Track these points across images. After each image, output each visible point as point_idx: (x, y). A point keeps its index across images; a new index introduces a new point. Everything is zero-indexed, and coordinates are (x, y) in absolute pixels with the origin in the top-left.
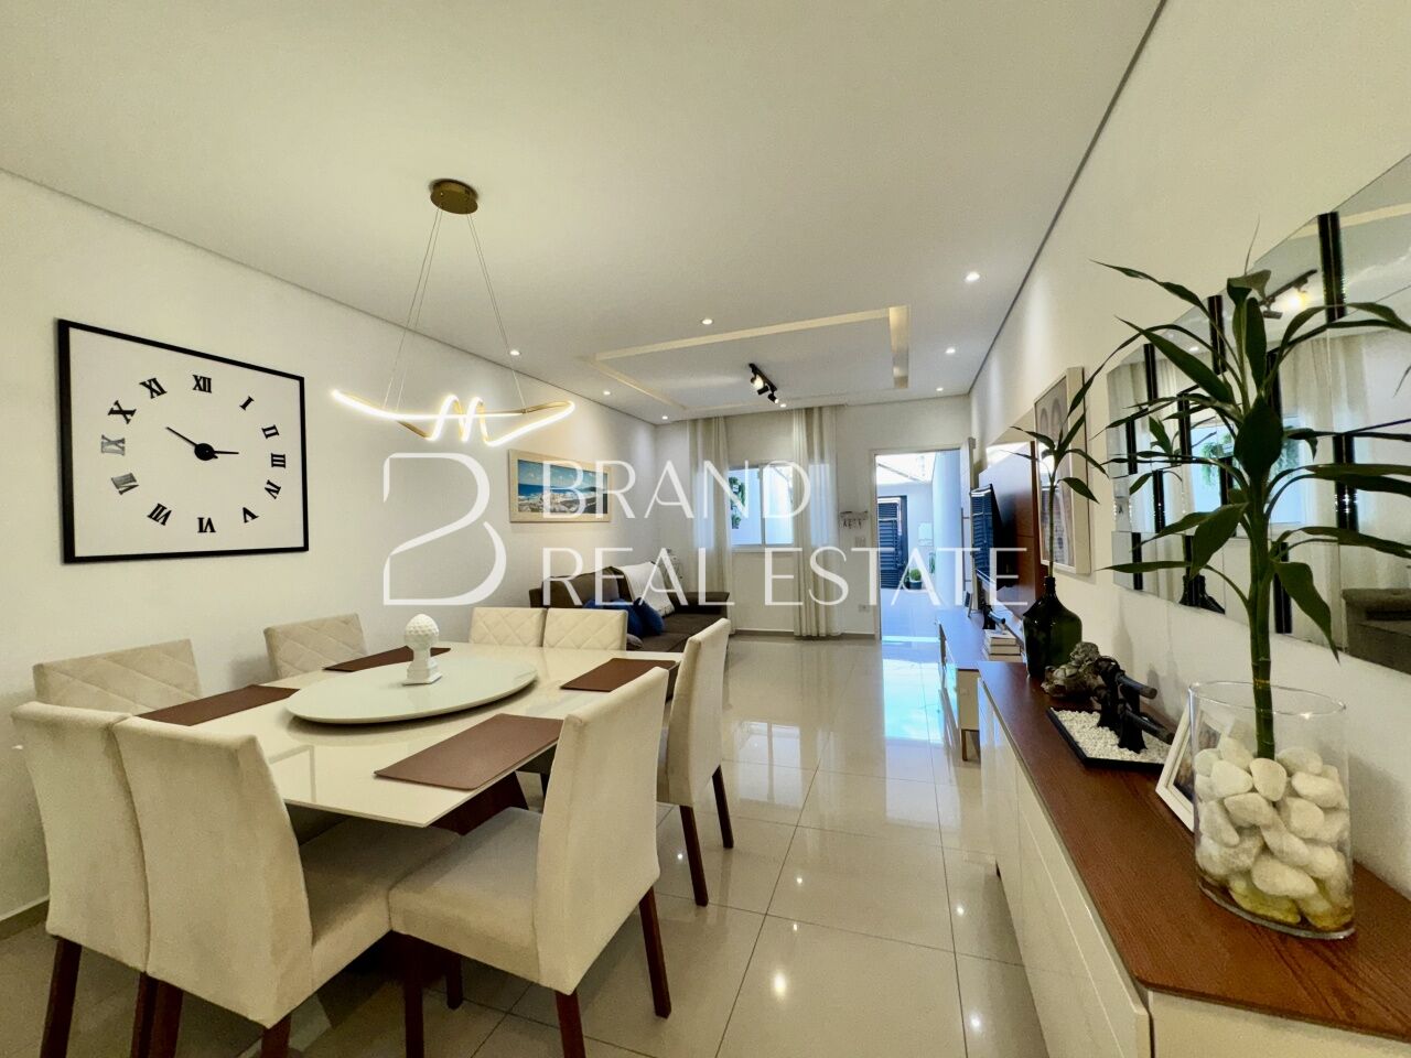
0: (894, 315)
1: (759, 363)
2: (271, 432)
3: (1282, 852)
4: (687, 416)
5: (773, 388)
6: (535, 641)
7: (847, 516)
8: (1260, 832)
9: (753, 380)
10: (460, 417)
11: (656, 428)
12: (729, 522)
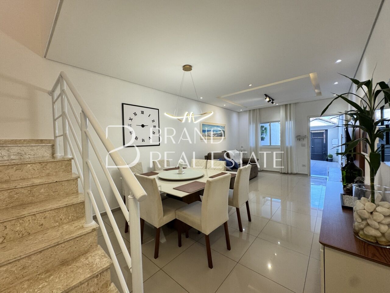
0: (311, 75)
1: (267, 94)
2: (153, 121)
3: (372, 225)
4: (248, 109)
5: (273, 100)
6: (205, 167)
7: (299, 137)
8: (367, 220)
9: (266, 99)
10: (188, 117)
11: (239, 113)
12: (260, 139)
